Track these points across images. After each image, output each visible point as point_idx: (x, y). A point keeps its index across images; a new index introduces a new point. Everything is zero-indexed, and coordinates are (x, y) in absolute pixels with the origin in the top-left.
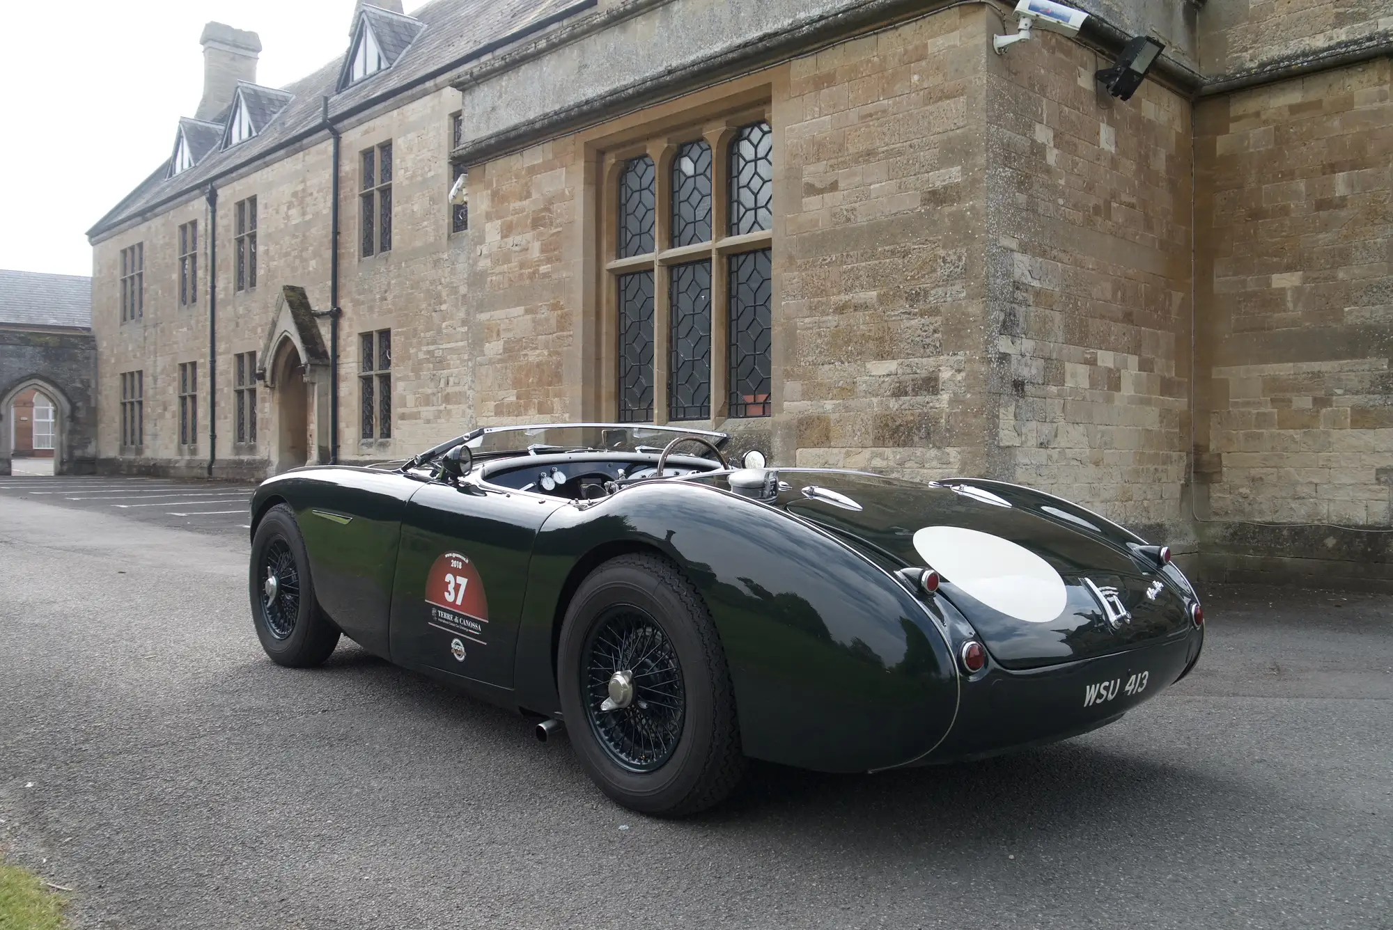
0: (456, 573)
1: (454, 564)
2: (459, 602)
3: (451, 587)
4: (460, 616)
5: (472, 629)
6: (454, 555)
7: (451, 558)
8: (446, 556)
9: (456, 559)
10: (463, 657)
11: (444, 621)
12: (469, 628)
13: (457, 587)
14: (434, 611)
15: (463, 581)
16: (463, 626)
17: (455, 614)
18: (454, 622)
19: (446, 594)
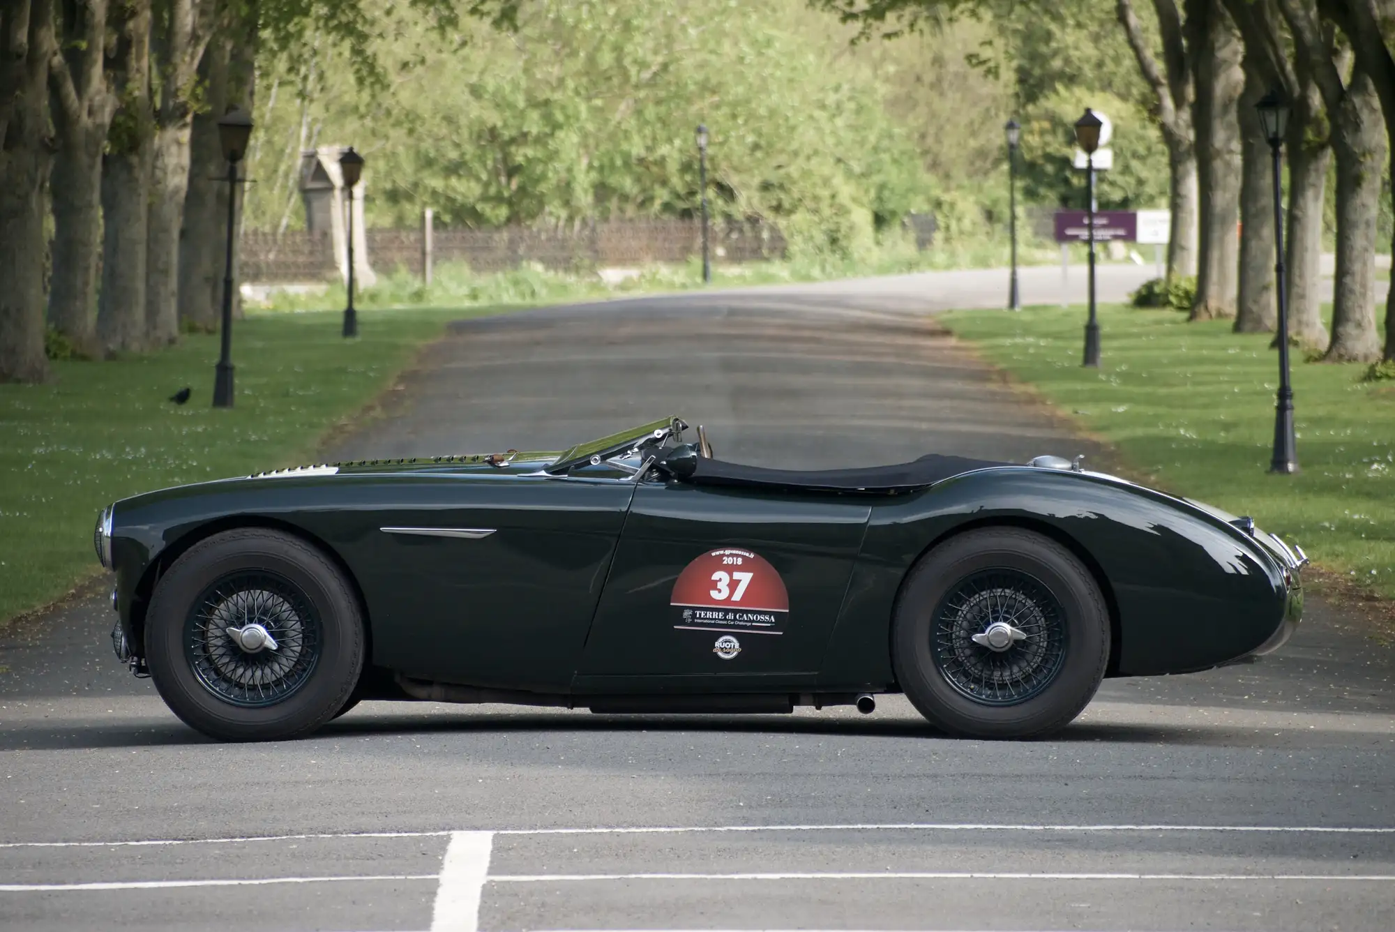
0: (730, 569)
1: (727, 561)
2: (737, 596)
3: (723, 585)
4: (735, 612)
5: (759, 622)
6: (728, 552)
7: (724, 555)
8: (713, 554)
9: (732, 555)
10: (735, 654)
11: (705, 621)
12: (753, 621)
13: (733, 585)
14: (687, 614)
15: (745, 578)
16: (744, 621)
17: (726, 611)
18: (725, 619)
19: (714, 594)
